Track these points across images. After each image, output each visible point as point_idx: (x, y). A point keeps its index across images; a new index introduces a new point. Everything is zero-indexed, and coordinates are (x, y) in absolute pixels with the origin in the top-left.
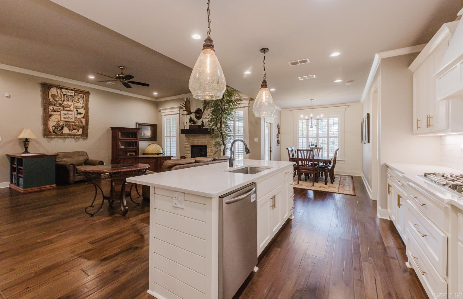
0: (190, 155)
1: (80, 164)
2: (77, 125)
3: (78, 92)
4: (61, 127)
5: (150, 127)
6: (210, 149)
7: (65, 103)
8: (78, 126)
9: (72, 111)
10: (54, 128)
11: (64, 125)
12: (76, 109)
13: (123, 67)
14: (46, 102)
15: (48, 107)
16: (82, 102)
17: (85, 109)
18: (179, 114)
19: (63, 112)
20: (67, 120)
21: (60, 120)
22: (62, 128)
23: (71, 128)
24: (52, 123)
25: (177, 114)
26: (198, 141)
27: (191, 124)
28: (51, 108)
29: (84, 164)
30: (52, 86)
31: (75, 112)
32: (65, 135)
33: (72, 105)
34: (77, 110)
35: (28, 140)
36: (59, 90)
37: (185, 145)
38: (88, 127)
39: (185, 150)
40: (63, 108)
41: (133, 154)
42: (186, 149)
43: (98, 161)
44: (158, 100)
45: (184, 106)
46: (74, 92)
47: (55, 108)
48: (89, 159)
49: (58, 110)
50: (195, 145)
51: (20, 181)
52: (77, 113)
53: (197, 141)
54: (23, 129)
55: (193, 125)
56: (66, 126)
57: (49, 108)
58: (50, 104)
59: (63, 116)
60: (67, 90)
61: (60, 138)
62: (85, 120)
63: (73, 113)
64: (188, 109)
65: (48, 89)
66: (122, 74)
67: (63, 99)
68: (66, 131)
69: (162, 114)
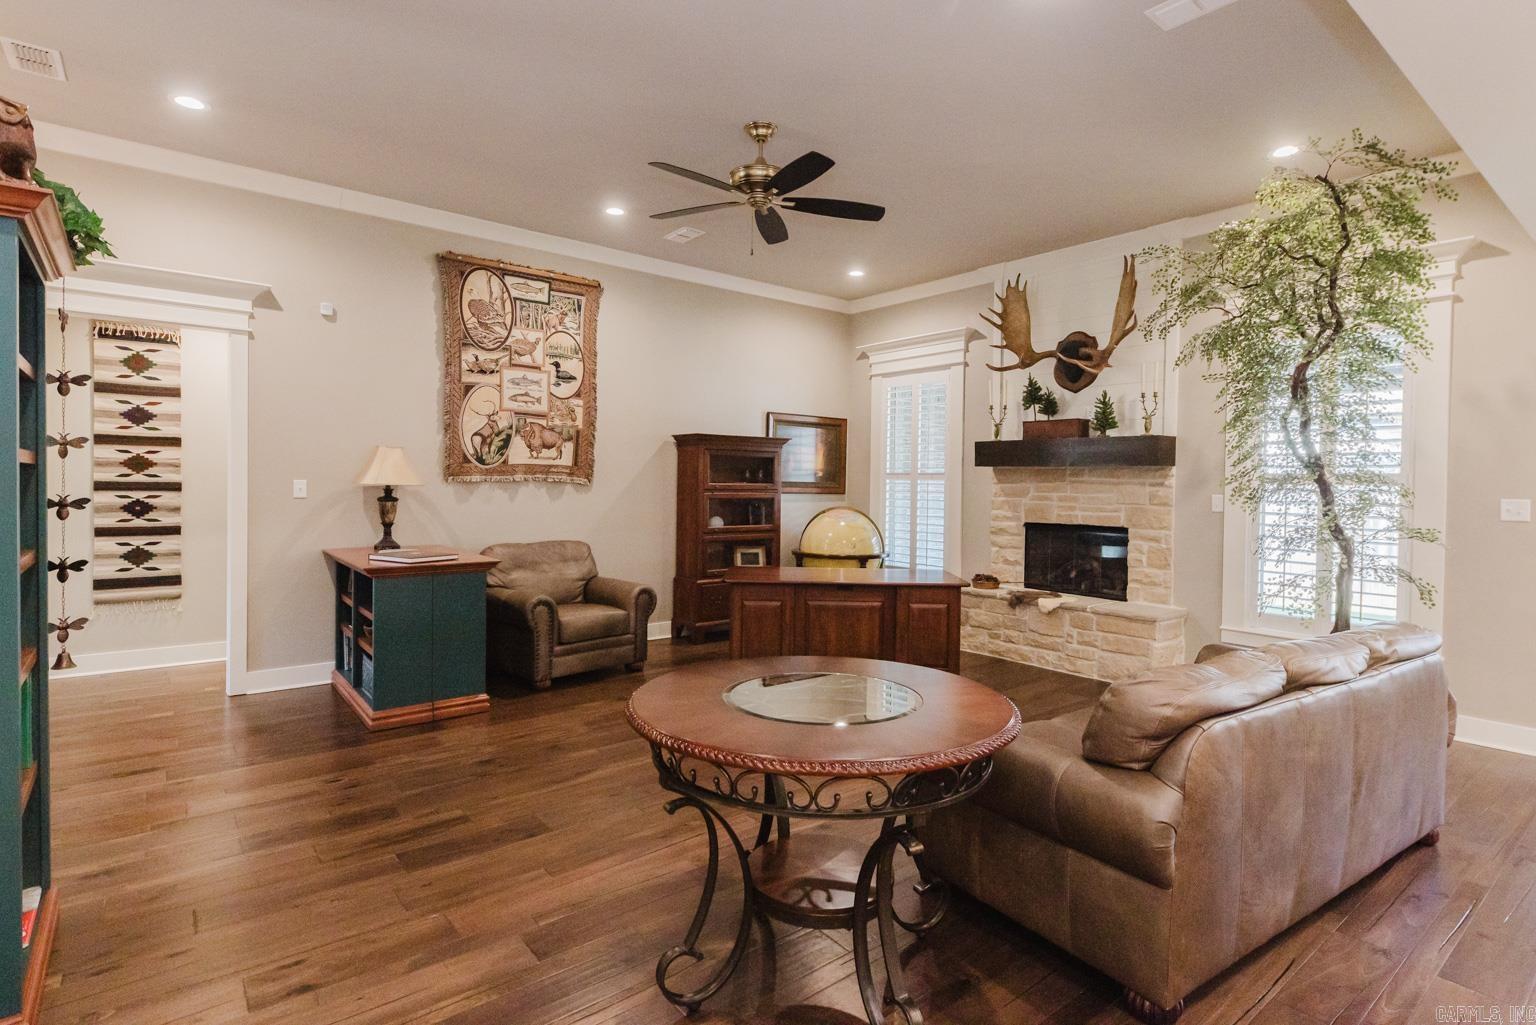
0: (1021, 569)
1: (567, 600)
2: (556, 426)
3: (564, 287)
4: (503, 436)
5: (812, 431)
6: (1145, 546)
7: (517, 333)
8: (560, 433)
9: (537, 368)
10: (478, 439)
11: (511, 428)
12: (556, 360)
13: (768, 126)
14: (453, 333)
15: (460, 351)
16: (576, 326)
17: (583, 360)
18: (962, 367)
19: (509, 374)
20: (523, 407)
21: (498, 409)
22: (507, 442)
23: (536, 442)
24: (472, 422)
25: (947, 367)
26: (1073, 504)
27: (1034, 414)
28: (468, 356)
29: (579, 599)
30: (474, 264)
31: (549, 373)
32: (514, 469)
33: (541, 343)
34: (557, 365)
35: (394, 495)
36: (495, 280)
37: (996, 518)
38: (594, 436)
39: (994, 544)
40: (511, 359)
41: (757, 555)
42: (1002, 539)
43: (637, 590)
44: (855, 308)
45: (998, 321)
46: (547, 285)
47: (483, 356)
48: (600, 575)
49: (493, 366)
50: (1054, 520)
51: (364, 668)
52: (558, 377)
53: (1061, 504)
54: (378, 447)
55: (1043, 417)
56: (517, 431)
57: (464, 357)
58: (466, 340)
59: (509, 390)
60: (522, 281)
61: (500, 481)
62: (585, 404)
63: (544, 377)
64: (1021, 340)
65: (459, 278)
66: (761, 161)
67: (508, 323)
68: (518, 453)
69: (875, 370)
